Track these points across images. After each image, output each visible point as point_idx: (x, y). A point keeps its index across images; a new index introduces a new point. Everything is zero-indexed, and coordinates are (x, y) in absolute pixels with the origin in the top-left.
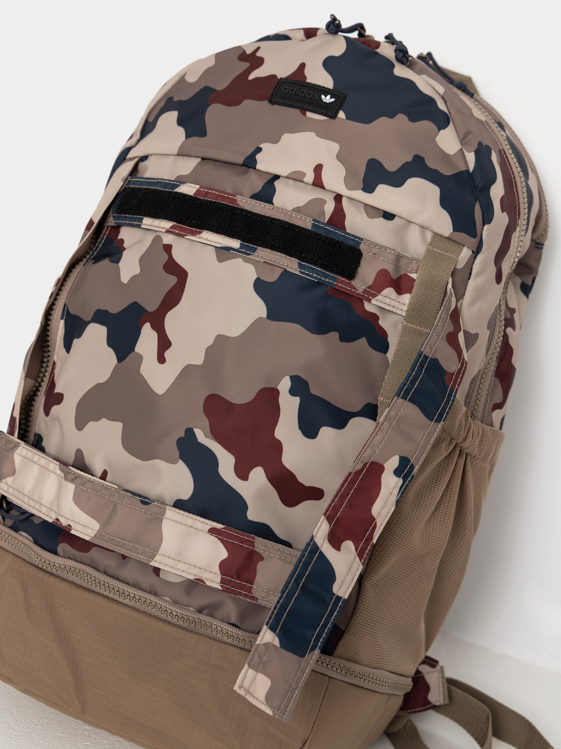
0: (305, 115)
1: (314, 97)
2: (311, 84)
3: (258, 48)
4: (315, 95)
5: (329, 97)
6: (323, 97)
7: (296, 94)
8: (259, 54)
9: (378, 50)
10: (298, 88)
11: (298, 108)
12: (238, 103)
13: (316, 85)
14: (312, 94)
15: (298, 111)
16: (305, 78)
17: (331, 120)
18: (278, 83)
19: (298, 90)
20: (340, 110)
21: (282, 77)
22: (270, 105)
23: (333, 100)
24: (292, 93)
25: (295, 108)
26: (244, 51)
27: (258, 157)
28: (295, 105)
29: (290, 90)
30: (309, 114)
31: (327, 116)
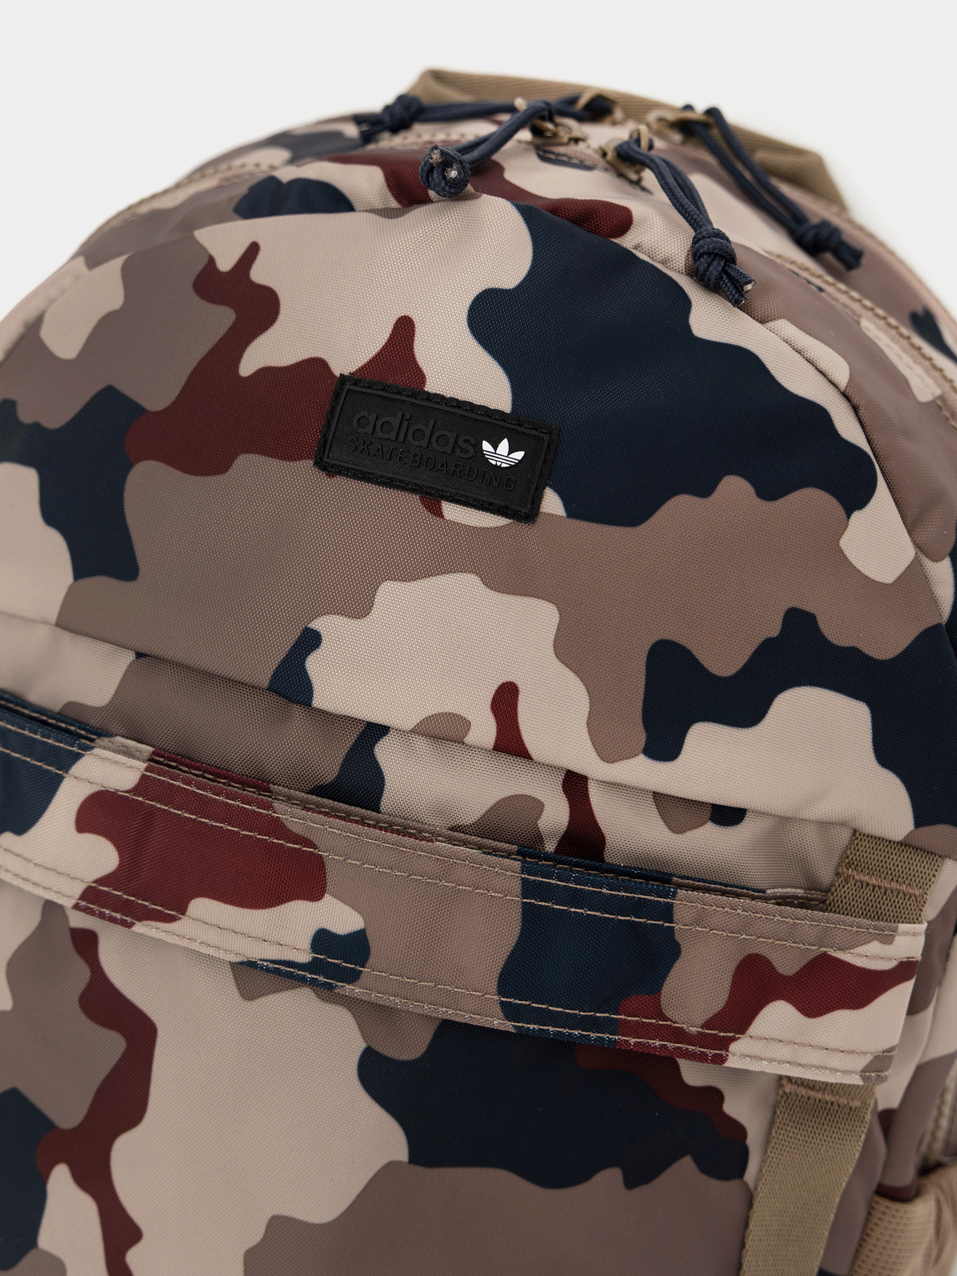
0: (439, 513)
1: (458, 451)
2: (442, 397)
3: (253, 250)
4: (461, 443)
5: (504, 446)
6: (486, 446)
7: (401, 439)
8: (259, 274)
9: (627, 241)
10: (403, 415)
11: (413, 491)
12: (221, 466)
13: (457, 400)
14: (452, 437)
15: (413, 501)
16: (421, 377)
17: (522, 527)
18: (337, 395)
19: (405, 424)
20: (544, 489)
21: (346, 373)
22: (321, 477)
23: (519, 455)
24: (386, 436)
25: (403, 489)
26: (211, 261)
27: (314, 664)
28: (401, 481)
29: (379, 424)
30: (452, 511)
31: (506, 516)
